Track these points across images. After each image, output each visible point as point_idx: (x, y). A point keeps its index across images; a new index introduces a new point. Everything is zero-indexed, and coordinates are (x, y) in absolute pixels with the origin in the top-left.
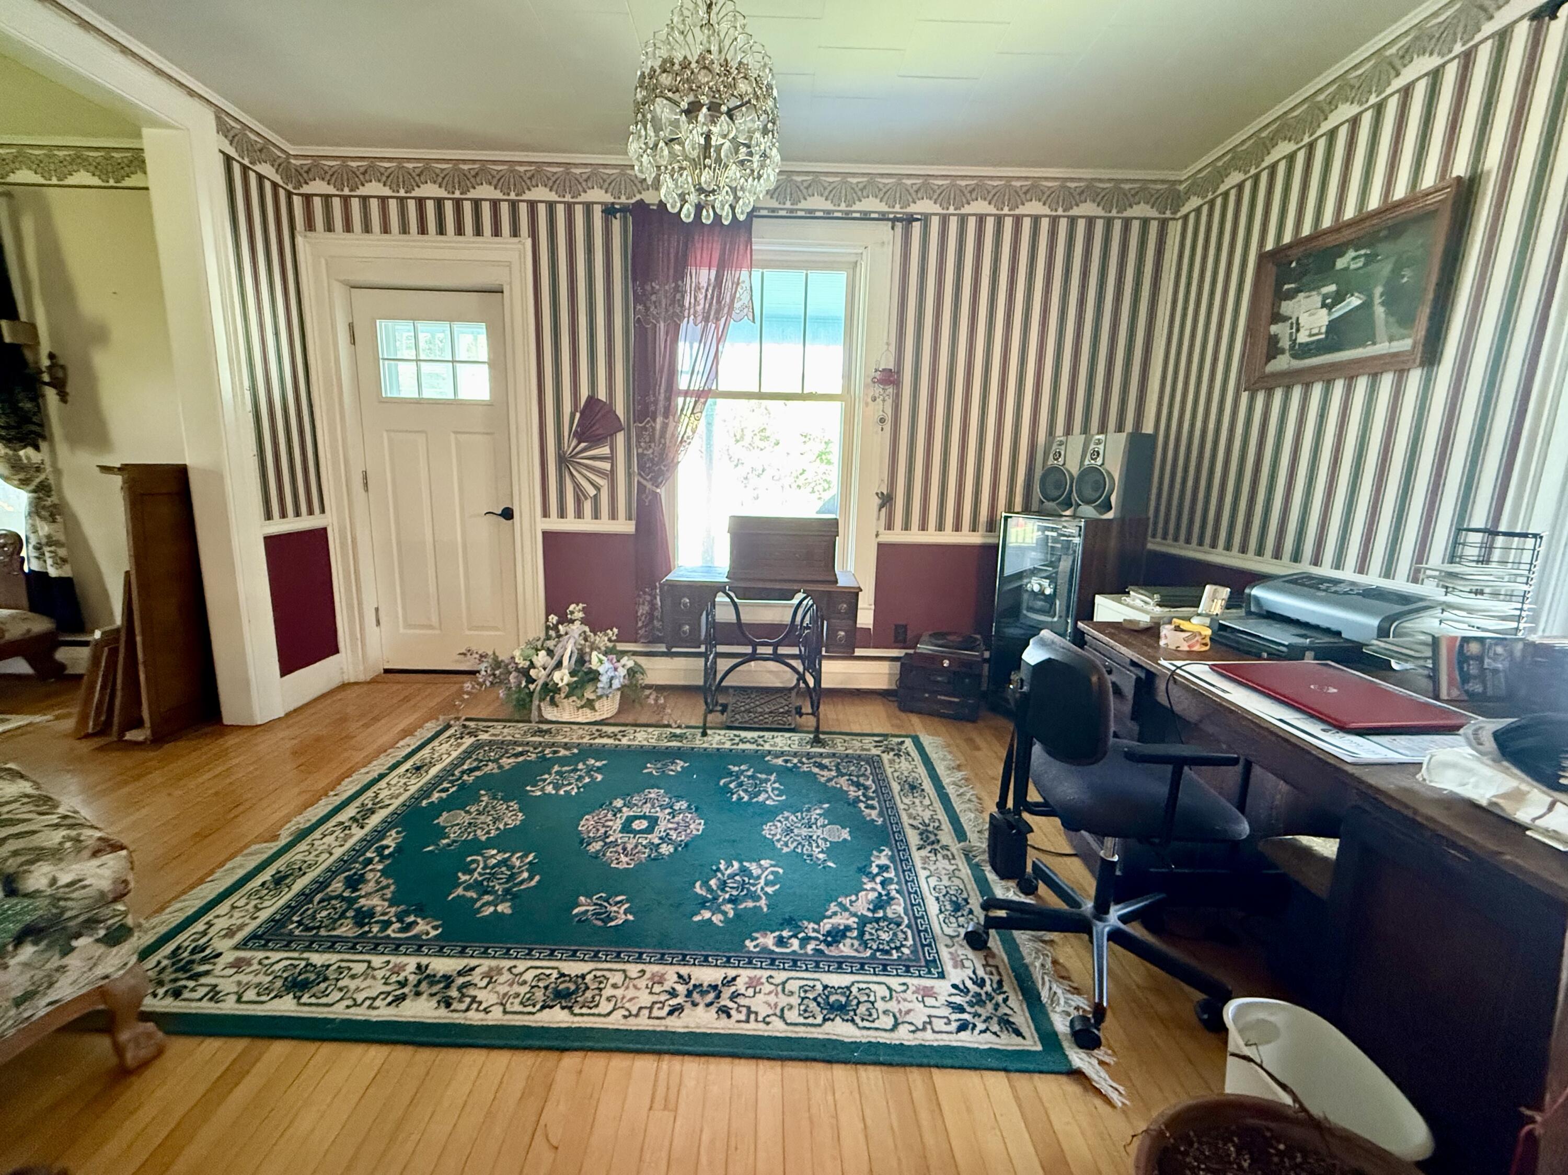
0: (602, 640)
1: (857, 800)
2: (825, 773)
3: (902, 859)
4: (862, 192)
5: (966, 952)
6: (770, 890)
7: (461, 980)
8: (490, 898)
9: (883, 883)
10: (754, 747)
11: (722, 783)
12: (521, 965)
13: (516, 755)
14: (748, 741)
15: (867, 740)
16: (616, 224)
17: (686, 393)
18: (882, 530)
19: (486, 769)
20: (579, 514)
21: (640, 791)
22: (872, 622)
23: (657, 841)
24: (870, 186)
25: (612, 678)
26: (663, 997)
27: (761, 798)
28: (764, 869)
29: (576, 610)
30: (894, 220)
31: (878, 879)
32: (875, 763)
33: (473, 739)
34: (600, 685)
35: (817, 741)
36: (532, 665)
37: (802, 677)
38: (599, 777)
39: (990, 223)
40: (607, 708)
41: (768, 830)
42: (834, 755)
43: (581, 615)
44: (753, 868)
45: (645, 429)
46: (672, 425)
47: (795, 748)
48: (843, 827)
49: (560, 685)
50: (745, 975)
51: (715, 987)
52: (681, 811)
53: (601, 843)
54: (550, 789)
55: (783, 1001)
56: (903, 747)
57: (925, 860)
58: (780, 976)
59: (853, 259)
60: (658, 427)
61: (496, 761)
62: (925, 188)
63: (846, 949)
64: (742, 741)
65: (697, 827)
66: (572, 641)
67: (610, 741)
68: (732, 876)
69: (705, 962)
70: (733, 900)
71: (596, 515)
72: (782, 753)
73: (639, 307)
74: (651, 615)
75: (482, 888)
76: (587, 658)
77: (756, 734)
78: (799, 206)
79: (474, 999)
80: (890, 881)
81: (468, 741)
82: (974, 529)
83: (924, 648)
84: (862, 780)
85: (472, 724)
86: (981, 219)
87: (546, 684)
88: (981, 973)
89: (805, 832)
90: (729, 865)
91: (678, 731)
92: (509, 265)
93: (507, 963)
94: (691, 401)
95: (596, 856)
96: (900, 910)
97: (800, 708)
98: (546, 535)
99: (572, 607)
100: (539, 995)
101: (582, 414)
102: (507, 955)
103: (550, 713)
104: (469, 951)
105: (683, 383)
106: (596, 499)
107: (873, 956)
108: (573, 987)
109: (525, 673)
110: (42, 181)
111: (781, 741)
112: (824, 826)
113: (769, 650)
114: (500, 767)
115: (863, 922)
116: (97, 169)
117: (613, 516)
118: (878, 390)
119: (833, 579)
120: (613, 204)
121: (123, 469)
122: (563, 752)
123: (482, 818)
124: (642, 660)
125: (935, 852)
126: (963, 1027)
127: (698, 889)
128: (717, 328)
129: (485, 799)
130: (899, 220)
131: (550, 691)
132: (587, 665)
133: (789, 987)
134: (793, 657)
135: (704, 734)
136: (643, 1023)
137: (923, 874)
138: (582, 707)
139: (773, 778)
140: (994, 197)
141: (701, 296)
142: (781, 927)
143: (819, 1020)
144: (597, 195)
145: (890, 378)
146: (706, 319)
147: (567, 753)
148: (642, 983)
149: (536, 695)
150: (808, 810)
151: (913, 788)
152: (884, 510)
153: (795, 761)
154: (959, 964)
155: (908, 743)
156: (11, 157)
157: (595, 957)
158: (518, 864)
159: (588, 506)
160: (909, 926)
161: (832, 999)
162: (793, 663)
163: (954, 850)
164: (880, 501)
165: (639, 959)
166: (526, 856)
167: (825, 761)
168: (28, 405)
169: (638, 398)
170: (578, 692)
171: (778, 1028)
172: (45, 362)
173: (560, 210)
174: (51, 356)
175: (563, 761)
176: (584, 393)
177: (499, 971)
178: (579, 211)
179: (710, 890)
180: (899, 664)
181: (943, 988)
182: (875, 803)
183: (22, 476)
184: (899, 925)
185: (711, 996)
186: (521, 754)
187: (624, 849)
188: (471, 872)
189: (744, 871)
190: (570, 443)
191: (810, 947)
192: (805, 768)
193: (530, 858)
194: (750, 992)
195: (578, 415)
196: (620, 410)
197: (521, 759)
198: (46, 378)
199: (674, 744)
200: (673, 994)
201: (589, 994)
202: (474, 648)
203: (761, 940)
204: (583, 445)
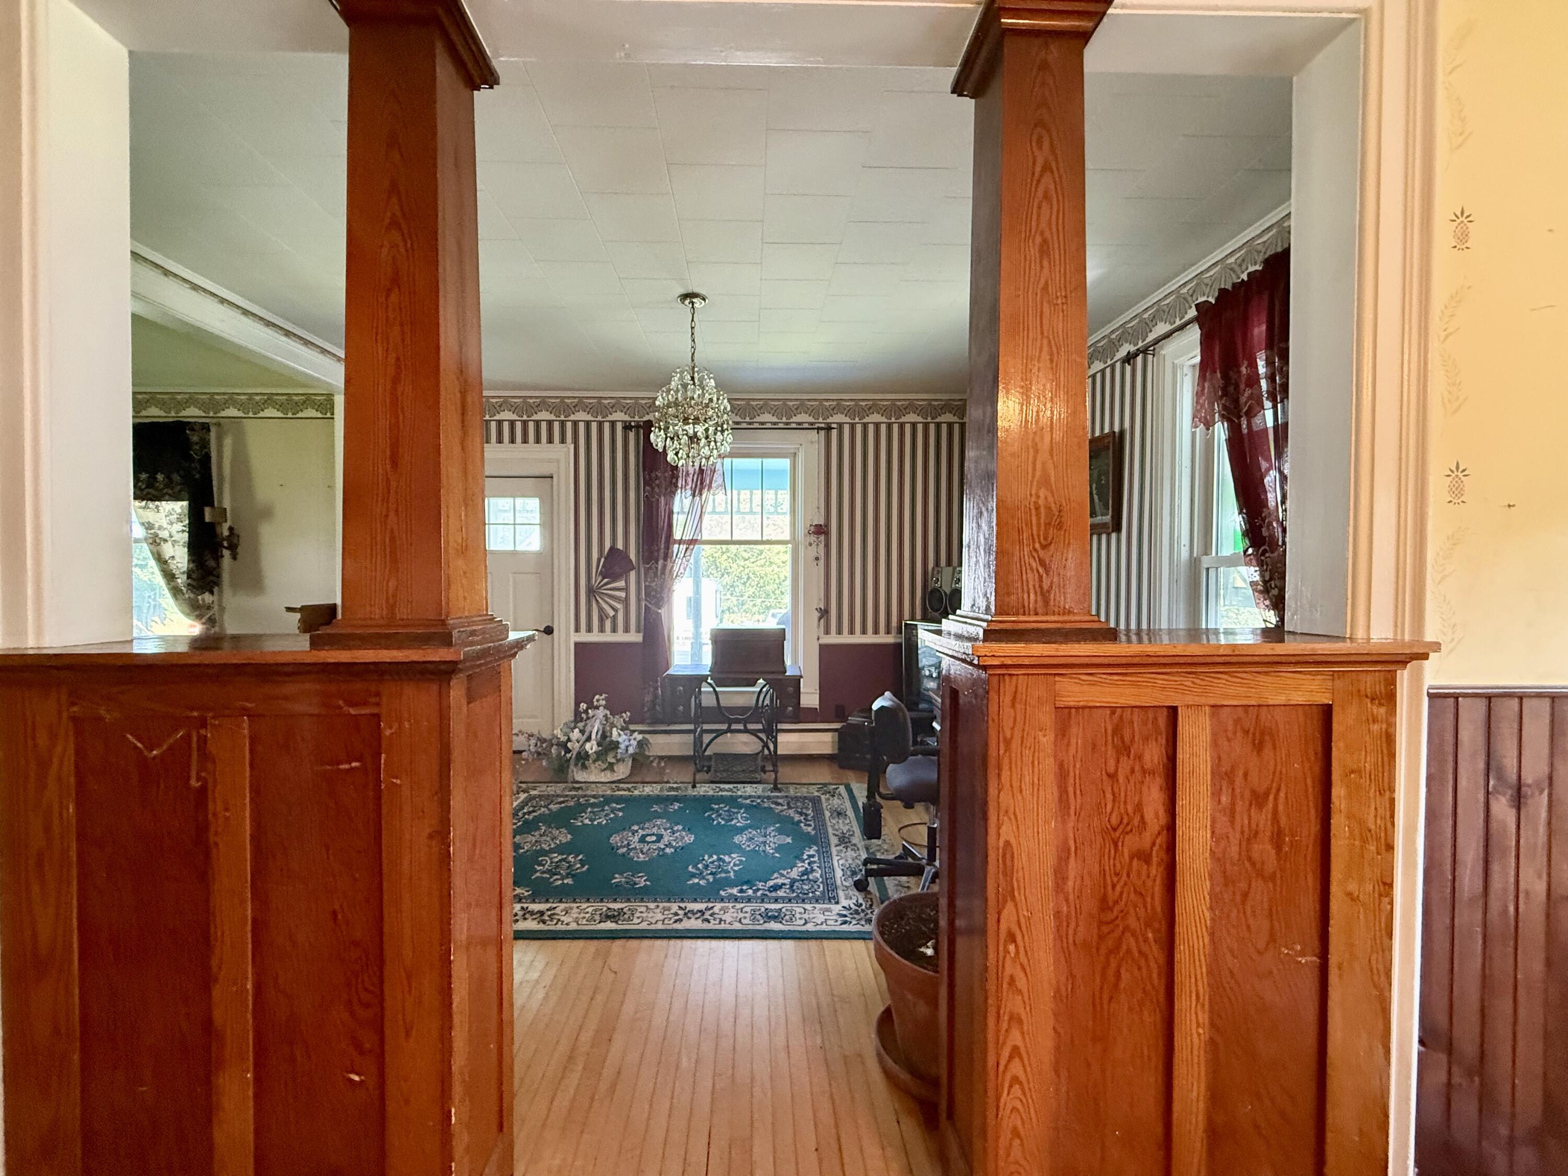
0: (619, 721)
1: (800, 821)
2: (780, 807)
3: (825, 853)
4: (798, 410)
5: (854, 892)
6: (736, 868)
7: (549, 913)
8: (558, 877)
9: (809, 864)
10: (730, 793)
11: (706, 815)
12: (584, 906)
13: (561, 803)
14: (726, 789)
15: (811, 787)
16: (632, 435)
17: (680, 542)
18: (822, 635)
19: (539, 812)
20: (602, 630)
21: (649, 820)
22: (818, 702)
23: (663, 847)
24: (802, 407)
25: (627, 747)
26: (670, 916)
27: (733, 823)
28: (733, 858)
29: (600, 700)
30: (819, 429)
31: (807, 862)
32: (816, 801)
33: (526, 795)
34: (619, 751)
35: (776, 788)
36: (569, 740)
37: (766, 745)
38: (621, 814)
39: (883, 428)
40: (622, 771)
41: (737, 839)
42: (787, 797)
43: (604, 702)
44: (727, 859)
45: (650, 568)
46: (669, 565)
47: (760, 793)
48: (788, 836)
49: (590, 752)
50: (718, 906)
51: (701, 911)
52: (678, 831)
53: (625, 849)
54: (587, 821)
55: (741, 915)
56: (837, 791)
57: (839, 852)
58: (739, 906)
59: (793, 451)
60: (660, 567)
61: (545, 806)
62: (839, 407)
63: (781, 893)
64: (721, 790)
65: (690, 839)
66: (598, 721)
67: (626, 793)
68: (713, 862)
69: (695, 901)
70: (711, 874)
71: (614, 630)
72: (750, 797)
73: (647, 488)
74: (654, 703)
75: (552, 873)
76: (608, 734)
77: (731, 786)
78: (755, 420)
79: (559, 920)
80: (815, 862)
81: (523, 796)
82: (888, 632)
83: (853, 720)
84: (804, 811)
85: (524, 786)
86: (877, 425)
87: (579, 753)
88: (861, 901)
89: (761, 839)
90: (710, 856)
91: (675, 785)
92: (558, 461)
93: (575, 905)
94: (683, 547)
95: (623, 855)
96: (818, 875)
97: (764, 766)
98: (577, 645)
99: (597, 697)
100: (597, 918)
101: (606, 558)
102: (574, 901)
103: (580, 776)
104: (551, 900)
105: (677, 535)
106: (614, 618)
107: (798, 896)
108: (616, 913)
109: (564, 746)
110: (242, 415)
111: (749, 790)
112: (775, 836)
113: (741, 727)
114: (549, 809)
115: (793, 881)
116: (281, 407)
117: (627, 630)
118: (813, 538)
119: (782, 670)
120: (630, 422)
121: (303, 609)
122: (592, 800)
123: (544, 838)
124: (647, 736)
125: (847, 848)
126: (845, 923)
127: (690, 868)
128: (701, 499)
129: (543, 828)
130: (822, 429)
131: (583, 757)
132: (608, 739)
133: (744, 910)
134: (759, 731)
135: (694, 787)
136: (660, 926)
137: (835, 859)
138: (605, 769)
139: (742, 811)
140: (885, 411)
141: (690, 480)
142: (742, 885)
143: (762, 922)
144: (619, 416)
145: (821, 530)
146: (694, 496)
147: (596, 801)
148: (658, 910)
149: (572, 762)
150: (765, 828)
151: (839, 814)
152: (822, 621)
153: (759, 801)
154: (848, 897)
155: (842, 789)
156: (223, 401)
157: (628, 900)
158: (573, 860)
159: (608, 624)
160: (822, 882)
161: (770, 914)
162: (760, 735)
163: (859, 846)
164: (819, 615)
165: (655, 901)
166: (578, 855)
167: (780, 801)
168: (212, 563)
169: (646, 547)
170: (603, 757)
171: (737, 926)
172: (226, 533)
173: (594, 426)
174: (231, 529)
175: (593, 805)
176: (608, 545)
177: (571, 908)
178: (607, 426)
179: (698, 869)
180: (837, 734)
181: (836, 908)
182: (811, 823)
183: (197, 613)
184: (815, 882)
185: (699, 914)
186: (563, 802)
187: (642, 852)
188: (544, 865)
189: (720, 859)
190: (596, 580)
191: (759, 894)
192: (766, 805)
193: (580, 857)
194: (722, 912)
195: (603, 560)
196: (633, 556)
197: (563, 805)
198: (225, 544)
199: (673, 793)
200: (676, 914)
201: (626, 916)
202: (524, 730)
203: (730, 891)
204: (606, 580)
